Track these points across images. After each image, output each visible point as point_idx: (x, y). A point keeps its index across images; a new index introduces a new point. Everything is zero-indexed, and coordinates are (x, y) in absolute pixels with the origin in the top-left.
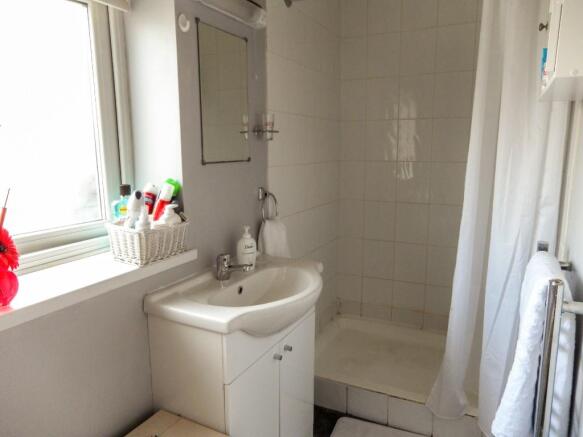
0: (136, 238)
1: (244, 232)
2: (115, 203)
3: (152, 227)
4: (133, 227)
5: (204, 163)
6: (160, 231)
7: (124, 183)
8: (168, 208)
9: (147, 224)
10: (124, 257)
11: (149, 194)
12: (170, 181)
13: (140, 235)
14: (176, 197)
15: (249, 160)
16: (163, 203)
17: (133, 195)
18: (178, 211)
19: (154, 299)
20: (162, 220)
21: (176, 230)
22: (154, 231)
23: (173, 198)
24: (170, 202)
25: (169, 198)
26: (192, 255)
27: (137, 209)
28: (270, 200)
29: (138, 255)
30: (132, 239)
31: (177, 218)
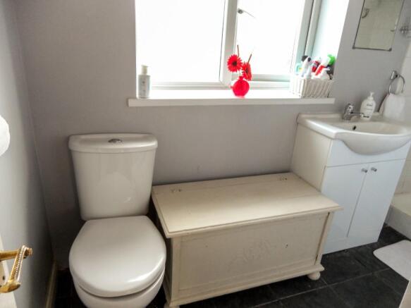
0: (303, 82)
1: (369, 95)
2: (298, 64)
3: (312, 78)
4: (303, 76)
5: (354, 48)
6: (316, 81)
7: (306, 55)
8: (324, 70)
9: (310, 76)
10: (294, 92)
11: (317, 62)
12: (330, 56)
13: (305, 81)
14: (331, 66)
15: (390, 50)
16: (322, 67)
17: (307, 59)
18: (330, 73)
19: (303, 116)
20: (319, 76)
21: (325, 83)
22: (313, 81)
23: (328, 66)
24: (327, 67)
25: (326, 65)
26: (331, 101)
27: (307, 67)
28: (400, 80)
29: (301, 91)
30: (301, 82)
31: (328, 77)
